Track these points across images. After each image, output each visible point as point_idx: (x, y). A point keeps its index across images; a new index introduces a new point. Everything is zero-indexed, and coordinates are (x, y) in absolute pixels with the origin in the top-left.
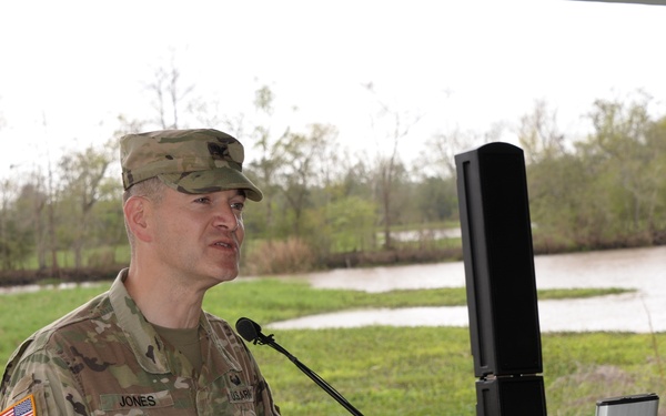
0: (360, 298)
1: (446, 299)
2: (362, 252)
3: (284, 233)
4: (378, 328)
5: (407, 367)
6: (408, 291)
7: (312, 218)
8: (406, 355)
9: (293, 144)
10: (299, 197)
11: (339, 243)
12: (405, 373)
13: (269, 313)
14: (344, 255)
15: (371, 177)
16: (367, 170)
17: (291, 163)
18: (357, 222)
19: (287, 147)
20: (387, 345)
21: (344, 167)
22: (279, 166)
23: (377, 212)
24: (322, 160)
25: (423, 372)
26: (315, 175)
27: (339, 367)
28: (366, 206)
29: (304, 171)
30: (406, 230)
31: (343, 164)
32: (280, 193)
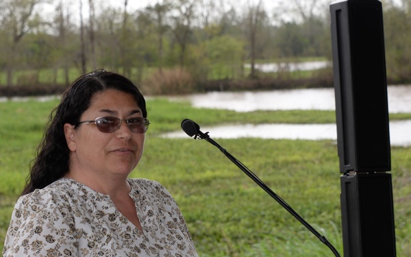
0: (231, 116)
1: (298, 118)
2: (231, 80)
3: (171, 62)
4: (249, 140)
5: (272, 170)
6: (269, 112)
7: (194, 52)
8: (270, 160)
10: (184, 35)
11: (214, 72)
12: (269, 175)
13: (159, 126)
14: (219, 81)
15: (240, 21)
16: (238, 15)
17: (179, 8)
18: (228, 55)
20: (256, 152)
21: (220, 12)
22: (169, 10)
23: (245, 48)
24: (203, 6)
25: (283, 174)
26: (198, 18)
27: (219, 169)
28: (237, 44)
29: (189, 15)
30: (268, 62)
31: (218, 10)
32: (169, 32)
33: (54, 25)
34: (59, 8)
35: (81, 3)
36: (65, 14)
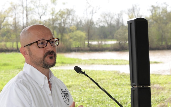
0: (80, 61)
1: (105, 62)
2: (81, 47)
6: (94, 60)
7: (66, 37)
9: (62, 14)
10: (62, 30)
11: (74, 44)
14: (75, 48)
15: (83, 25)
16: (82, 23)
17: (60, 20)
18: (80, 39)
19: (60, 15)
22: (57, 21)
24: (69, 19)
26: (67, 24)
29: (65, 23)
30: (94, 41)
31: (75, 21)
32: (57, 29)
33: (13, 26)
34: (15, 19)
35: (23, 17)
36: (17, 21)
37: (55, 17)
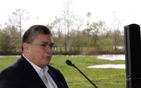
0: (108, 61)
2: (109, 51)
3: (92, 46)
4: (112, 69)
7: (98, 43)
8: (118, 75)
9: (95, 25)
10: (96, 38)
11: (104, 49)
12: (118, 79)
13: (87, 64)
14: (105, 51)
15: (112, 34)
16: (112, 32)
17: (94, 30)
18: (109, 44)
19: (93, 26)
20: (114, 72)
21: (107, 31)
22: (91, 30)
23: (113, 41)
24: (101, 29)
25: (122, 79)
26: (100, 33)
27: (103, 77)
28: (111, 40)
29: (97, 32)
30: (120, 46)
31: (106, 31)
32: (91, 37)
33: (58, 34)
34: (59, 29)
35: (65, 28)
36: (60, 31)
37: (90, 27)
